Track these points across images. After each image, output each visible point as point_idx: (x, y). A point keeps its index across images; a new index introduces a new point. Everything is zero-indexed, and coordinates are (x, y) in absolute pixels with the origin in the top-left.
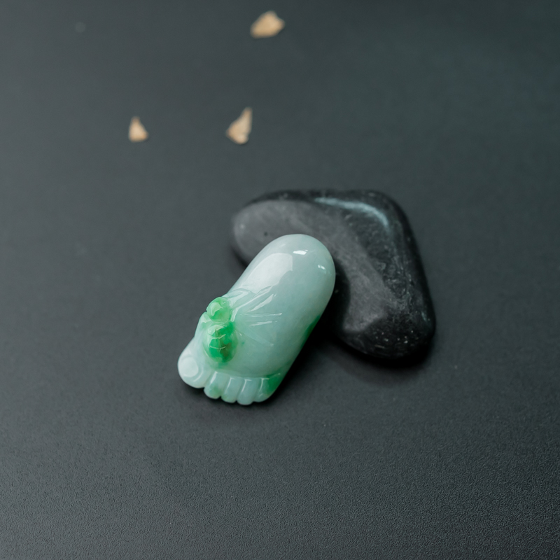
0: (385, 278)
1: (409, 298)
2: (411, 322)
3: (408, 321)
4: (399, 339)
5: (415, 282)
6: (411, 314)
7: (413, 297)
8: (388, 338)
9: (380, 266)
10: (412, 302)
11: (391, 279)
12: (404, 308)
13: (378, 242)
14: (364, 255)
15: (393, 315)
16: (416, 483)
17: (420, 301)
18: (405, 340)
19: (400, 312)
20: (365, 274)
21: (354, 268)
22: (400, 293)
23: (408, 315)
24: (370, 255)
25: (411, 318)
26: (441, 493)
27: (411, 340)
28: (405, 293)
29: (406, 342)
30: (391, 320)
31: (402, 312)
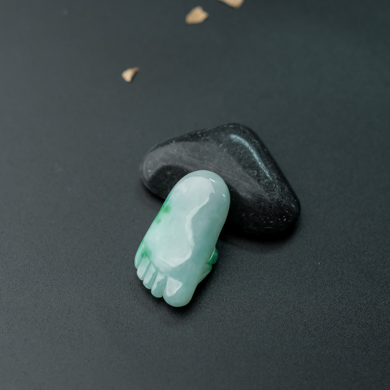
0: (259, 181)
1: (279, 190)
2: (285, 205)
3: (283, 205)
4: (280, 219)
5: (279, 178)
6: (283, 200)
7: (281, 188)
8: (272, 220)
9: (253, 173)
10: (281, 191)
11: (263, 180)
12: (278, 197)
13: (246, 157)
14: (240, 169)
15: (272, 204)
16: (288, 344)
17: (286, 189)
18: (284, 218)
19: (276, 201)
20: (244, 181)
21: (236, 179)
22: (272, 188)
23: (282, 201)
24: (244, 167)
25: (284, 203)
26: (304, 352)
27: (288, 217)
28: (275, 187)
29: (285, 220)
30: (271, 207)
31: (277, 200)
